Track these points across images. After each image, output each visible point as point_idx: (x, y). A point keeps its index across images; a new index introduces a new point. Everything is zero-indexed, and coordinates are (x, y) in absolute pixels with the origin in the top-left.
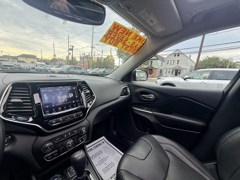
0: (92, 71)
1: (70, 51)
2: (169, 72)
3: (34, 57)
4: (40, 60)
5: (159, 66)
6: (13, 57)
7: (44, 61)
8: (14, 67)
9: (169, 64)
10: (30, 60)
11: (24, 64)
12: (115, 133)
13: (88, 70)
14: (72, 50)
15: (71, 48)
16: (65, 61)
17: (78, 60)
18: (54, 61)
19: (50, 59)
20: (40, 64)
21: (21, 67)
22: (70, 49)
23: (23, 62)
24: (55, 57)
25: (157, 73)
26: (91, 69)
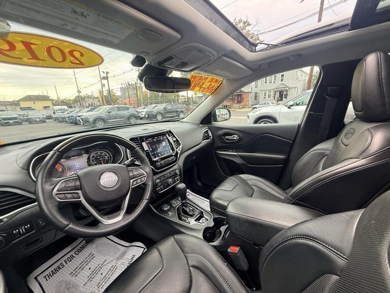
0: (145, 110)
1: (102, 80)
2: (269, 96)
3: (45, 98)
4: (55, 102)
5: (252, 88)
6: (11, 102)
7: (63, 103)
8: (20, 119)
9: (268, 82)
10: (40, 105)
11: (33, 111)
12: (199, 184)
13: (139, 110)
14: (106, 78)
15: (105, 75)
16: (97, 98)
17: (118, 93)
18: (79, 101)
19: (73, 98)
20: (59, 110)
21: (30, 117)
22: (104, 78)
23: (29, 108)
24: (80, 94)
25: (251, 100)
26: (143, 107)
